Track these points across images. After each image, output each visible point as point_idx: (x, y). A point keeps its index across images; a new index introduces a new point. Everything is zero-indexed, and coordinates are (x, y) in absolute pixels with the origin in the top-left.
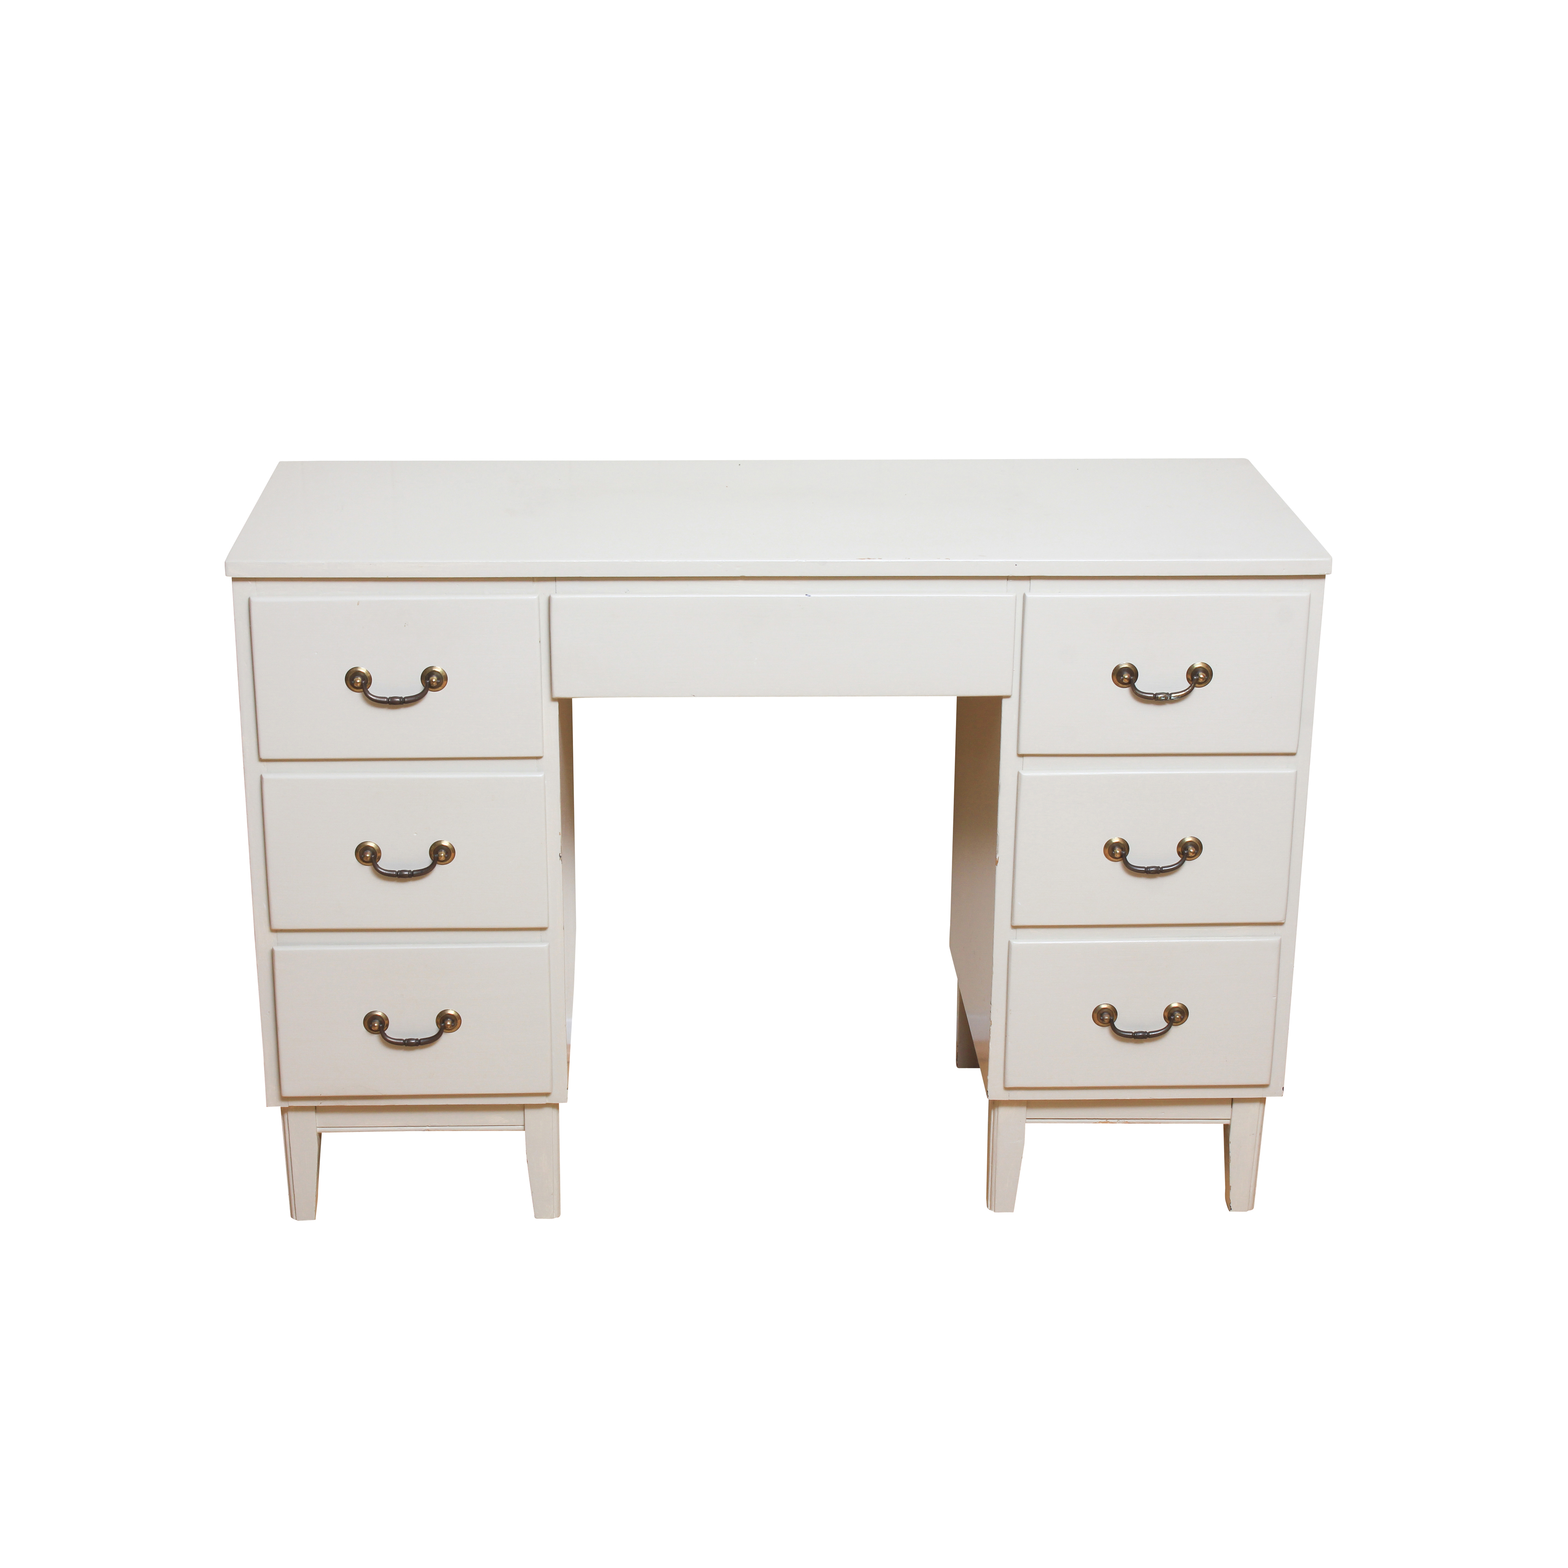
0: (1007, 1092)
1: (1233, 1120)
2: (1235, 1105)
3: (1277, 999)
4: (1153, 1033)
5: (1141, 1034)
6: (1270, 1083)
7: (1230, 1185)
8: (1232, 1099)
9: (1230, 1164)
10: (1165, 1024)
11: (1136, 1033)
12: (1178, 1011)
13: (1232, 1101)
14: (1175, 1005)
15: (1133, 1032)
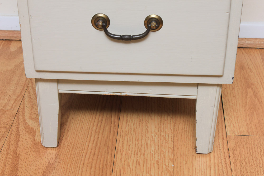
0: (39, 73)
1: (198, 96)
2: (199, 87)
3: (230, 14)
4: (135, 37)
5: (126, 37)
6: (223, 75)
7: (196, 137)
8: (198, 84)
9: (196, 124)
10: (145, 30)
11: (123, 36)
12: (155, 21)
13: (198, 85)
14: (153, 16)
15: (121, 35)
